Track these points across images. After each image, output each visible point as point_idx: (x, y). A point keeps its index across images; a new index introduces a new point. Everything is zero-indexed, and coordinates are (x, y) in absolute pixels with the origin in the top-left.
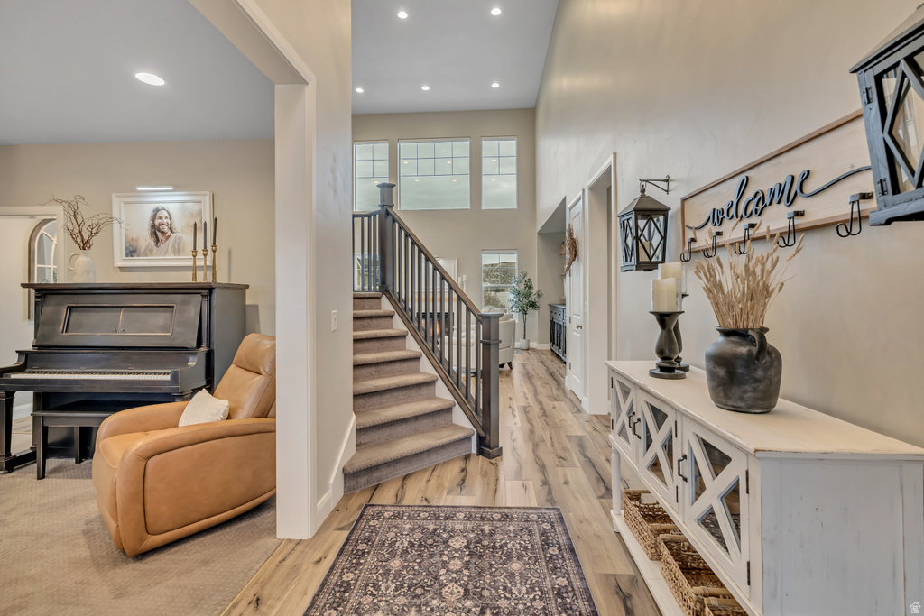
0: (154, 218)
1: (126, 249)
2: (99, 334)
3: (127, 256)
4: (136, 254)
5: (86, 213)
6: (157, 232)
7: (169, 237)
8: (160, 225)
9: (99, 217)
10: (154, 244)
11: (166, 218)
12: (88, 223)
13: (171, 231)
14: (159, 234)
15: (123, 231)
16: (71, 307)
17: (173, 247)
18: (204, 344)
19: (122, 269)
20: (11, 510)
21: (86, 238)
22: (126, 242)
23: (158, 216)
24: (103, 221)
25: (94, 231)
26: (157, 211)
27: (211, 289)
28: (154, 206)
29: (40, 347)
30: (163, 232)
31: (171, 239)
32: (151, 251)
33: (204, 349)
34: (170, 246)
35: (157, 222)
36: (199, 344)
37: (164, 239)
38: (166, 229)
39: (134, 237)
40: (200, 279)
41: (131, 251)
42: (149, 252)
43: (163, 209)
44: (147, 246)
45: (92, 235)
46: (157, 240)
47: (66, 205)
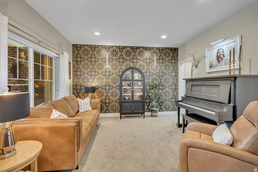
0: (218, 53)
1: (210, 66)
2: (197, 94)
3: (210, 68)
4: (212, 67)
5: (197, 56)
6: (219, 58)
7: (223, 59)
8: (220, 55)
9: (200, 57)
10: (218, 62)
11: (222, 52)
12: (197, 59)
13: (224, 57)
14: (219, 59)
15: (208, 60)
16: (192, 85)
17: (225, 62)
18: (232, 102)
19: (209, 73)
20: (173, 139)
21: (197, 64)
22: (209, 64)
23: (219, 52)
24: (201, 58)
25: (199, 62)
26: (219, 50)
27: (235, 78)
28: (217, 49)
29: (186, 96)
30: (221, 58)
31: (224, 60)
32: (217, 65)
33: (232, 104)
34: (223, 62)
35: (219, 55)
36: (229, 102)
37: (221, 60)
38: (222, 56)
39: (212, 61)
40: (232, 73)
41: (211, 67)
42: (216, 66)
43: (221, 49)
44: (216, 64)
45: (198, 63)
46: (219, 61)
47: (191, 55)
